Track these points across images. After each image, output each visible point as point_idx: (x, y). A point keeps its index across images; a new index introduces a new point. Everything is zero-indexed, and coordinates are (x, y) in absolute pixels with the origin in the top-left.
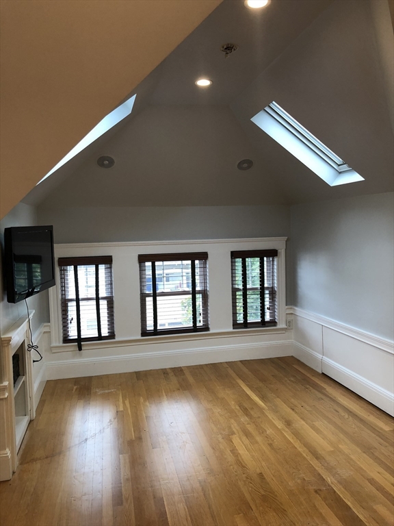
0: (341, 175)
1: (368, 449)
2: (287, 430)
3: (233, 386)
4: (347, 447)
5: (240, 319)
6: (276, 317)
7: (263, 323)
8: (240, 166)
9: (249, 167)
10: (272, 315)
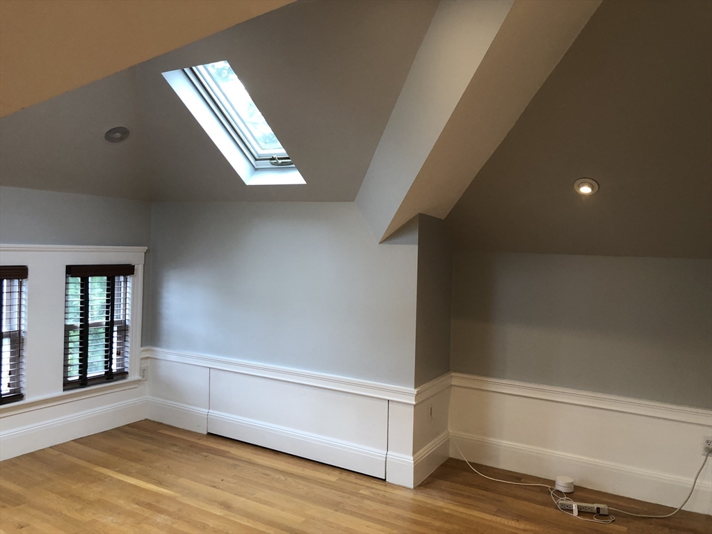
0: (258, 172)
1: (337, 506)
2: (230, 513)
3: (99, 479)
4: (314, 510)
5: (74, 375)
6: (126, 365)
7: (109, 376)
8: (109, 136)
9: (121, 139)
10: (121, 362)
